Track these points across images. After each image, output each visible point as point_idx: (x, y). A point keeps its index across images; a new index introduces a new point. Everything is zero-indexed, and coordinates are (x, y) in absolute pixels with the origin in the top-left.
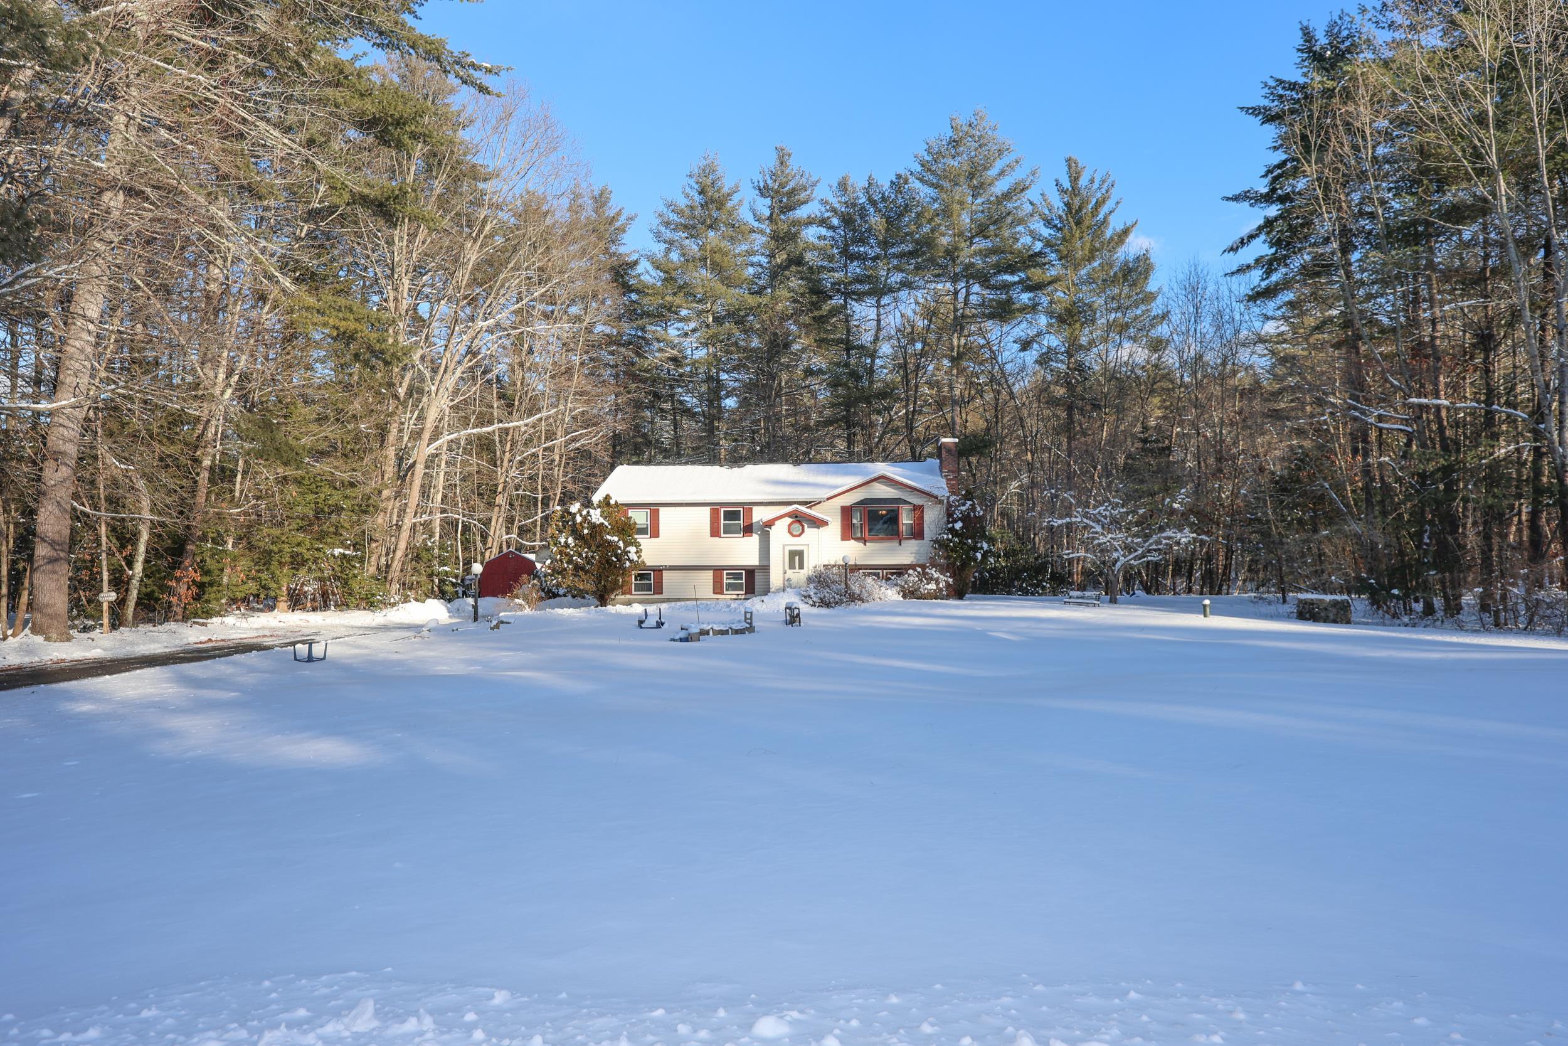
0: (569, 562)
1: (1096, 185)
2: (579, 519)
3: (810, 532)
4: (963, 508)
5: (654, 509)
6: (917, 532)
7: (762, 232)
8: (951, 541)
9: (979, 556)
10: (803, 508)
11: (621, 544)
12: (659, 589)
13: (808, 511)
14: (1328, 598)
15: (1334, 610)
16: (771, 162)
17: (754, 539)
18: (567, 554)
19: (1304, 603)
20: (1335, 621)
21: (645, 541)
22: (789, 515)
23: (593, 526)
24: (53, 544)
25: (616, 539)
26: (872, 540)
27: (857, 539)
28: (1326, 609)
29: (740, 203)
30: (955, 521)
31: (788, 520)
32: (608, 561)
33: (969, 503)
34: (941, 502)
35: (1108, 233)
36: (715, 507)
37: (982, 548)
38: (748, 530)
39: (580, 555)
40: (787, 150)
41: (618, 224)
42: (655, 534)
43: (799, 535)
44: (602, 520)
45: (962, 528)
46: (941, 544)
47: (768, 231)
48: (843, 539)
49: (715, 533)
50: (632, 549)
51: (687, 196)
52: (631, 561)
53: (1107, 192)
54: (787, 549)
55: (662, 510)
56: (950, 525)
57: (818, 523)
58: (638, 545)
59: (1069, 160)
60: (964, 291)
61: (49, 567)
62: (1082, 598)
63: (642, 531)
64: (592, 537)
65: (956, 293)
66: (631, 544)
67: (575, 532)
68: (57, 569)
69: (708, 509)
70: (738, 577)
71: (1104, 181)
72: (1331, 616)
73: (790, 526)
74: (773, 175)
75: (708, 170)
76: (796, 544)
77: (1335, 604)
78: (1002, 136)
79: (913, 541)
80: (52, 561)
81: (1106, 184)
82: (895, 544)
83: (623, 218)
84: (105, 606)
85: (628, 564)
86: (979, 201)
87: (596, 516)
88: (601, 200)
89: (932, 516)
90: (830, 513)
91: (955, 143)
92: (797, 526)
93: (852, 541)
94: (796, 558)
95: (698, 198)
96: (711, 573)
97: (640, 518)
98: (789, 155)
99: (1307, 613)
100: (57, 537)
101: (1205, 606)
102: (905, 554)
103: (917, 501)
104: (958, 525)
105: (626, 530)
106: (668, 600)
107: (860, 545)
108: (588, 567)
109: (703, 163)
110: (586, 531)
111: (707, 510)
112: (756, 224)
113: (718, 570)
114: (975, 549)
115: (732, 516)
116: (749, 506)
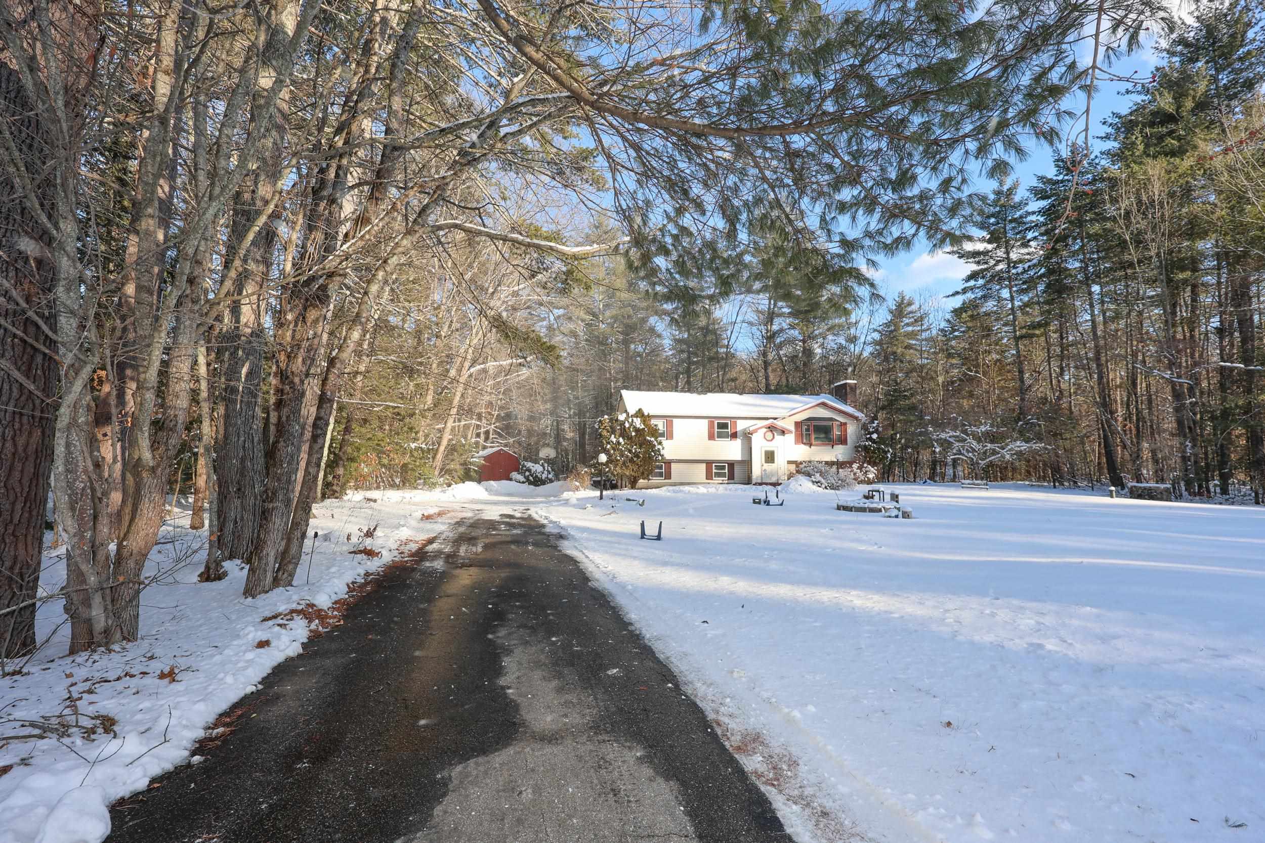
0: (622, 456)
2: (627, 425)
3: (778, 438)
5: (669, 419)
6: (843, 441)
8: (870, 446)
11: (655, 443)
12: (667, 477)
13: (778, 424)
17: (737, 444)
21: (665, 443)
22: (764, 427)
23: (637, 430)
25: (652, 439)
26: (814, 444)
27: (806, 444)
30: (871, 433)
31: (765, 431)
34: (858, 420)
36: (711, 420)
38: (734, 436)
39: (630, 451)
42: (670, 438)
43: (772, 441)
44: (640, 426)
46: (862, 448)
48: (797, 443)
49: (711, 437)
50: (661, 447)
52: (661, 456)
54: (764, 449)
55: (675, 420)
56: (868, 436)
57: (783, 432)
63: (664, 435)
66: (660, 444)
67: (624, 433)
70: (723, 468)
73: (766, 435)
76: (770, 447)
79: (841, 446)
82: (830, 447)
85: (659, 457)
89: (852, 429)
90: (790, 425)
92: (770, 435)
93: (803, 445)
94: (769, 455)
96: (704, 465)
97: (660, 425)
102: (838, 453)
103: (841, 419)
104: (873, 436)
105: (656, 433)
106: (675, 484)
107: (807, 447)
110: (632, 434)
111: (706, 421)
113: (709, 463)
114: (886, 452)
115: (723, 426)
116: (734, 420)
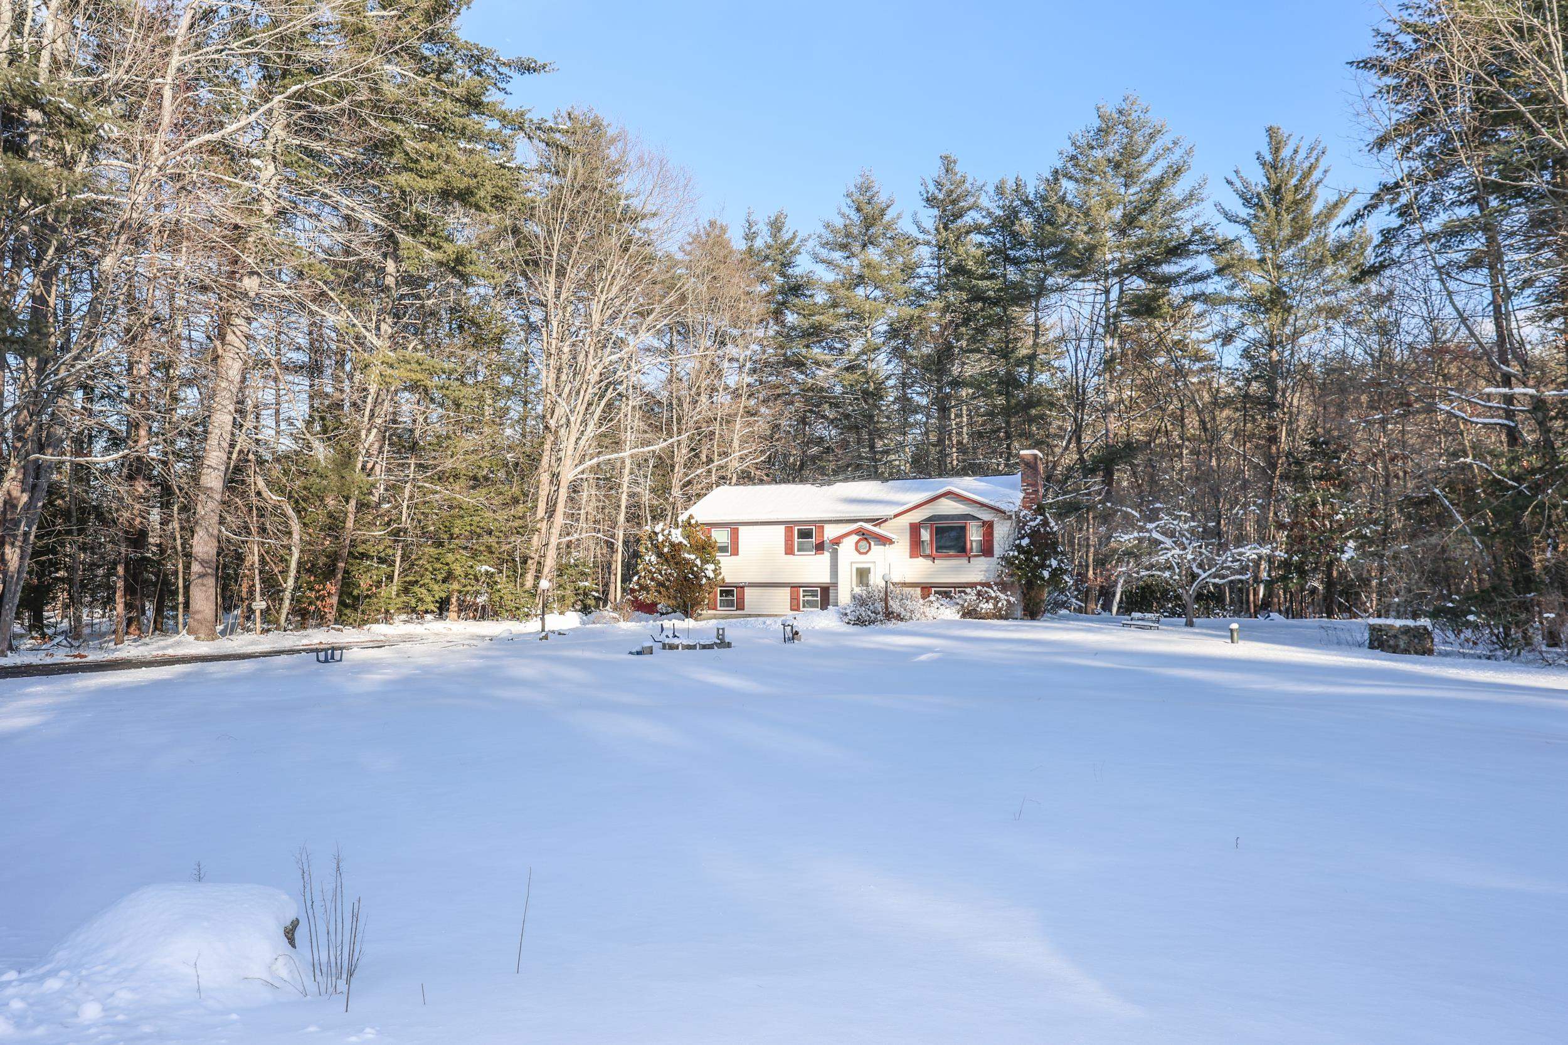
0: (652, 578)
1: (1302, 154)
2: (661, 538)
3: (877, 550)
4: (1033, 524)
5: (733, 528)
6: (987, 550)
7: (928, 243)
8: (1017, 558)
9: (1046, 574)
10: (869, 526)
11: (698, 562)
12: (741, 606)
13: (876, 529)
14: (1398, 623)
15: (1405, 638)
16: (935, 170)
17: (825, 557)
18: (650, 572)
19: (1373, 629)
20: (1406, 651)
21: (725, 560)
22: (857, 532)
23: (673, 545)
24: (202, 563)
25: (693, 557)
26: (940, 557)
27: (926, 556)
28: (1395, 636)
29: (899, 217)
30: (1023, 537)
31: (856, 538)
32: (686, 578)
33: (1040, 518)
34: (1010, 517)
35: (1316, 208)
36: (789, 525)
37: (1050, 566)
38: (820, 547)
39: (661, 572)
40: (953, 158)
41: (792, 247)
42: (735, 553)
43: (866, 553)
44: (681, 539)
45: (1028, 545)
46: (1008, 561)
47: (934, 242)
48: (911, 557)
49: (789, 551)
50: (711, 567)
51: (843, 215)
52: (708, 578)
53: (1317, 160)
54: (855, 566)
55: (742, 529)
56: (1017, 542)
57: (884, 541)
58: (717, 563)
59: (1270, 130)
60: (1117, 287)
61: (200, 581)
62: (1142, 620)
63: (723, 549)
64: (672, 555)
65: (1107, 292)
66: (707, 562)
67: (658, 550)
68: (205, 582)
69: (783, 527)
70: (813, 594)
71: (1312, 149)
72: (1402, 645)
73: (857, 543)
74: (939, 185)
75: (865, 188)
76: (863, 561)
77: (1406, 630)
78: (1154, 118)
79: (983, 558)
80: (202, 576)
81: (1315, 152)
82: (964, 561)
83: (797, 241)
84: (258, 613)
85: (704, 581)
86: (1132, 190)
87: (677, 536)
88: (776, 226)
89: (1002, 532)
90: (897, 531)
91: (1103, 132)
92: (864, 543)
93: (921, 559)
94: (863, 575)
95: (854, 216)
96: (787, 591)
97: (721, 537)
98: (955, 162)
99: (1380, 641)
100: (206, 557)
101: (1232, 631)
102: (977, 570)
103: (986, 516)
104: (1025, 542)
105: (705, 549)
106: (750, 616)
107: (929, 562)
108: (667, 583)
109: (860, 180)
110: (666, 550)
112: (921, 236)
113: (795, 587)
114: (1043, 566)
115: (805, 534)
116: (821, 523)
